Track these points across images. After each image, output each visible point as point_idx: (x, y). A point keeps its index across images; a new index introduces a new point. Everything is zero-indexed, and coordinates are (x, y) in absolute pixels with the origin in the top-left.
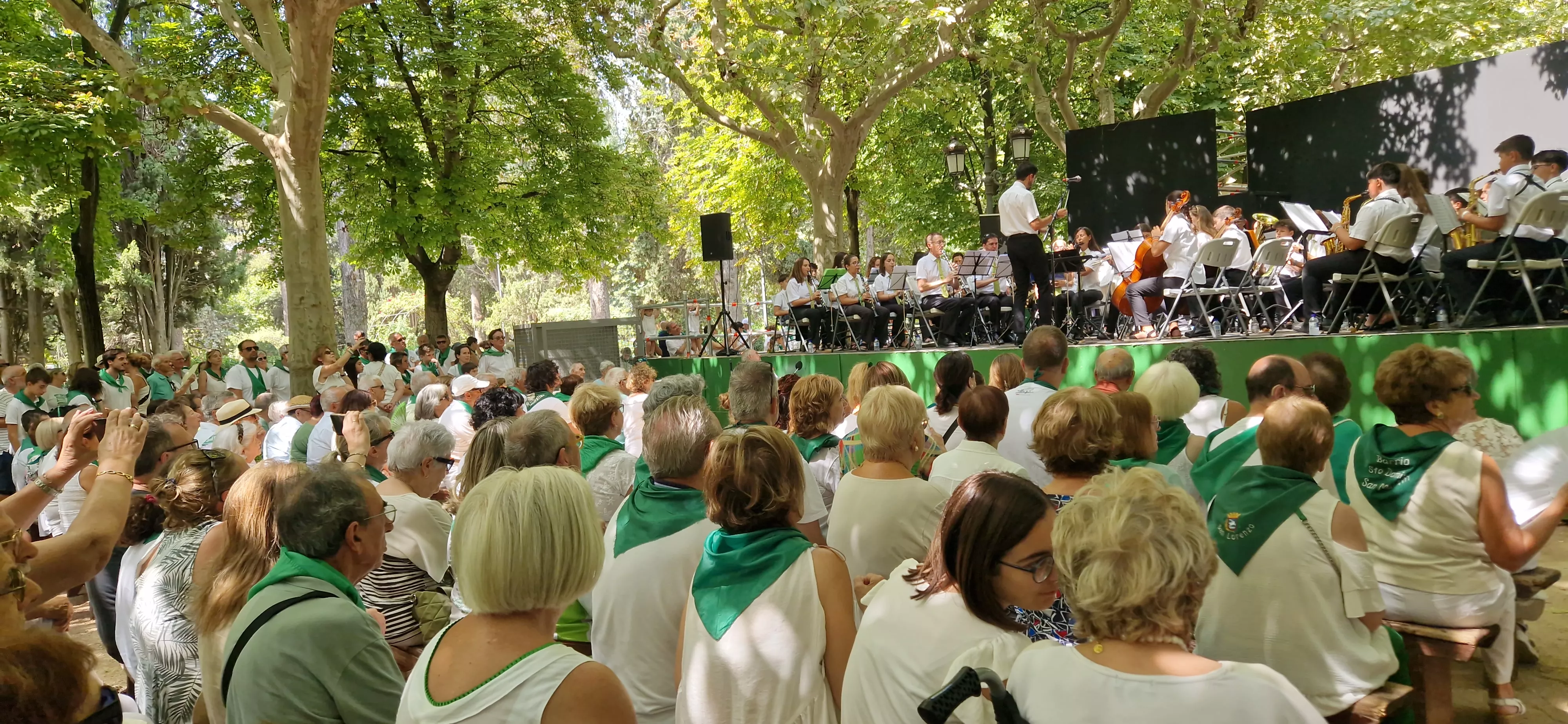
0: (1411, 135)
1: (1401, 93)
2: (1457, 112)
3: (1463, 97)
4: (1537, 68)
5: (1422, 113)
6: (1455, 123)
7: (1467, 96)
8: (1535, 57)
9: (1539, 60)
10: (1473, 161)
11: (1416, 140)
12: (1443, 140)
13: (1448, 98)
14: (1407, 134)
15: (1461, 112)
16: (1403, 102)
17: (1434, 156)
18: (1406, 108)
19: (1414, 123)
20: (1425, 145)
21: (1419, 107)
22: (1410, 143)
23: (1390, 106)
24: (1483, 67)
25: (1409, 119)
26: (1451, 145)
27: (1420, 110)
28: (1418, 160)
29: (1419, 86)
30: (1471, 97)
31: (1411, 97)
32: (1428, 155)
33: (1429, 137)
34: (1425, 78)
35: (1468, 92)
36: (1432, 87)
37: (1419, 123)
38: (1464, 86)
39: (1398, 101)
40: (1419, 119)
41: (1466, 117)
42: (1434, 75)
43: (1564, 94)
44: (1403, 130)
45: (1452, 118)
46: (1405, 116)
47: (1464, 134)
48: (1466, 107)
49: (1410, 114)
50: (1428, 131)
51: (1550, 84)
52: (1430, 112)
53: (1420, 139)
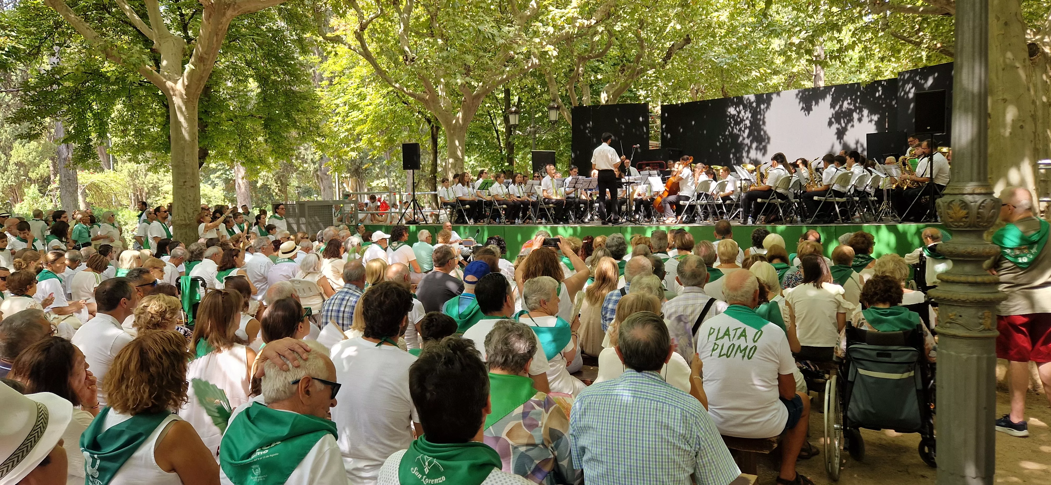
0: (741, 126)
1: (737, 105)
2: (762, 117)
3: (765, 110)
4: (798, 100)
5: (746, 116)
6: (761, 123)
8: (797, 95)
9: (799, 97)
10: (769, 142)
11: (743, 129)
12: (755, 130)
13: (758, 110)
14: (739, 125)
15: (764, 118)
16: (738, 109)
17: (751, 138)
18: (739, 113)
19: (742, 120)
20: (747, 131)
21: (745, 112)
22: (740, 130)
23: (732, 111)
24: (774, 96)
25: (740, 118)
26: (759, 133)
27: (745, 114)
28: (744, 139)
29: (745, 102)
30: (768, 110)
31: (741, 107)
32: (748, 137)
33: (749, 128)
34: (748, 99)
35: (767, 108)
36: (751, 103)
37: (744, 120)
38: (766, 105)
39: (736, 109)
40: (745, 118)
41: (766, 120)
42: (752, 98)
43: (809, 113)
44: (737, 123)
45: (760, 120)
46: (738, 116)
47: (765, 128)
48: (766, 115)
49: (741, 115)
50: (748, 125)
51: (803, 108)
52: (750, 115)
53: (745, 128)
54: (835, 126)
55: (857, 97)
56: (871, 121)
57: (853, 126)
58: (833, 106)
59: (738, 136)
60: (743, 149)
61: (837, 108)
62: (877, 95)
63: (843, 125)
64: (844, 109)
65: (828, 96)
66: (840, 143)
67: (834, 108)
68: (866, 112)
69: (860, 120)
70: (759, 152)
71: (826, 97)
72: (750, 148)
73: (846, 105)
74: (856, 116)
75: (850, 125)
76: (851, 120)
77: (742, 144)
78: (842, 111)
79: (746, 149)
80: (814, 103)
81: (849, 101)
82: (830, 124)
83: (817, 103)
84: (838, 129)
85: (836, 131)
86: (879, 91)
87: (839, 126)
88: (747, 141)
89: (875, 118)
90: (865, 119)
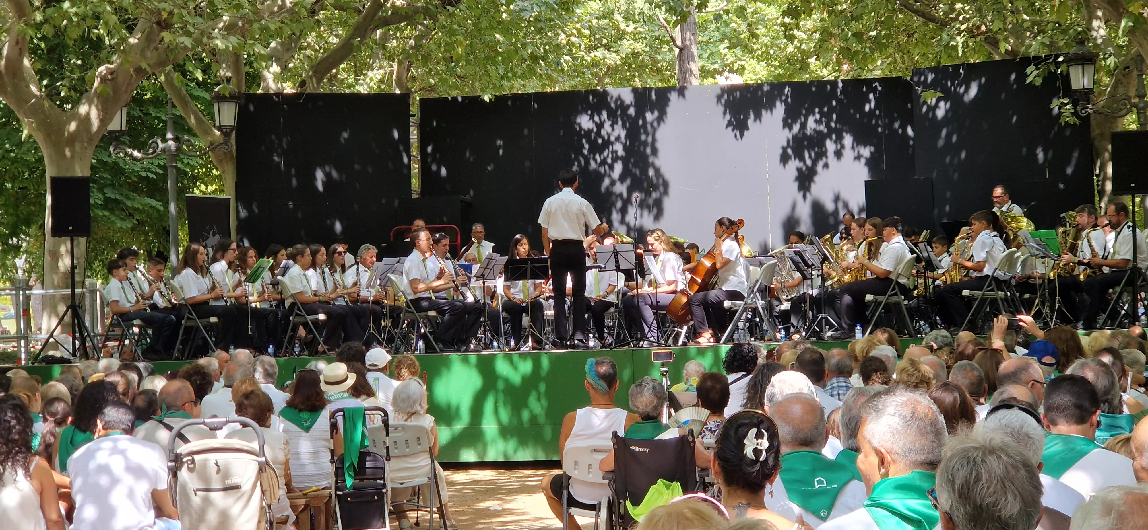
0: (605, 154)
1: (595, 110)
2: (650, 139)
3: (655, 124)
4: (721, 109)
5: (616, 133)
6: (649, 151)
7: (659, 124)
8: (719, 98)
9: (723, 101)
10: (666, 192)
11: (609, 161)
12: (635, 165)
13: (641, 122)
14: (601, 153)
15: (654, 140)
16: (596, 119)
17: (628, 182)
18: (600, 126)
19: (607, 143)
20: (618, 167)
21: (612, 126)
22: (604, 162)
23: (585, 122)
24: (673, 97)
25: (603, 138)
26: (644, 172)
27: (613, 130)
28: (613, 183)
29: (613, 105)
30: (662, 124)
31: (605, 115)
32: (622, 178)
33: (622, 159)
34: (619, 98)
35: (660, 119)
36: (624, 108)
37: (612, 144)
38: (656, 113)
39: (592, 117)
40: (613, 139)
41: (659, 145)
42: (628, 97)
43: (742, 135)
44: (596, 148)
45: (645, 144)
46: (598, 134)
47: (658, 162)
48: (659, 135)
49: (603, 132)
50: (621, 153)
51: (729, 124)
52: (623, 133)
53: (615, 159)
54: (794, 164)
55: (831, 110)
56: (858, 157)
57: (826, 166)
58: (787, 124)
59: (599, 177)
60: (613, 204)
61: (796, 128)
62: (867, 108)
63: (809, 162)
64: (809, 132)
65: (778, 103)
66: (805, 197)
67: (790, 129)
68: (848, 140)
69: (839, 154)
70: (646, 213)
71: (774, 105)
72: (627, 202)
73: (811, 124)
74: (830, 146)
75: (820, 164)
76: (822, 154)
77: (609, 192)
78: (805, 134)
79: (619, 204)
80: (752, 116)
81: (818, 116)
82: (784, 159)
83: (758, 116)
84: (799, 170)
85: (795, 173)
86: (869, 102)
87: (801, 165)
88: (621, 188)
89: (866, 152)
90: (848, 154)
